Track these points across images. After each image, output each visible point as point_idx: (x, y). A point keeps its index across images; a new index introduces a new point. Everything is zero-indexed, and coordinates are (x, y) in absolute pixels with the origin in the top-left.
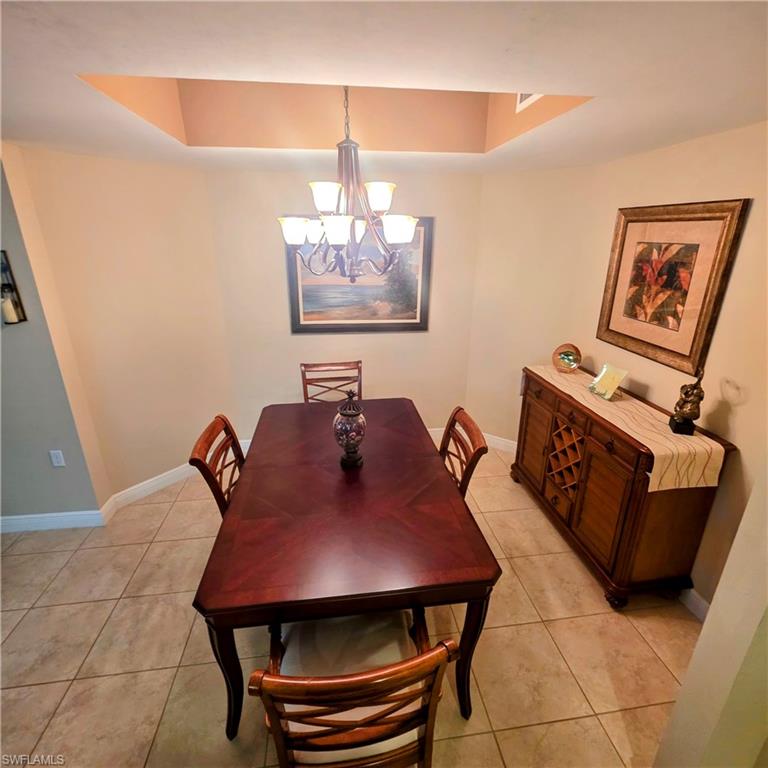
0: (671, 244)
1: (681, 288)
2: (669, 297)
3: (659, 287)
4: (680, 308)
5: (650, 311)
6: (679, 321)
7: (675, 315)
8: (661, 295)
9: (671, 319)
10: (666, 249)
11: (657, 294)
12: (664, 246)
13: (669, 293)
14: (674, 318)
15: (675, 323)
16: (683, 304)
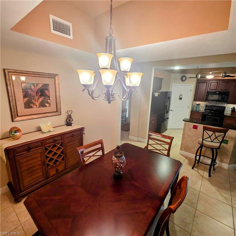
0: (39, 84)
1: (47, 96)
2: (44, 99)
3: (38, 96)
4: (49, 101)
5: (37, 104)
6: (50, 104)
7: (48, 103)
8: (40, 99)
9: (47, 104)
10: (37, 85)
11: (38, 99)
12: (35, 84)
13: (43, 97)
14: (48, 104)
15: (49, 105)
16: (49, 99)
